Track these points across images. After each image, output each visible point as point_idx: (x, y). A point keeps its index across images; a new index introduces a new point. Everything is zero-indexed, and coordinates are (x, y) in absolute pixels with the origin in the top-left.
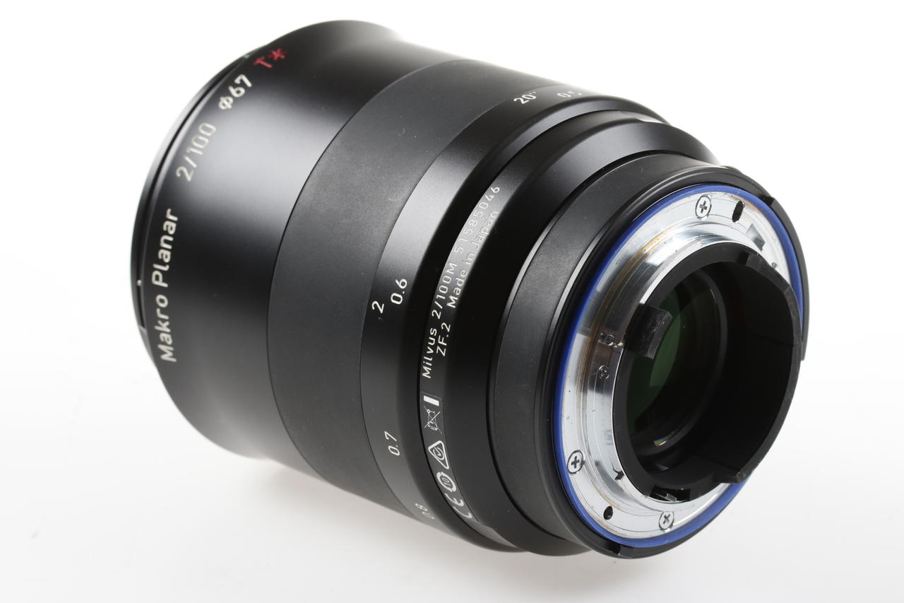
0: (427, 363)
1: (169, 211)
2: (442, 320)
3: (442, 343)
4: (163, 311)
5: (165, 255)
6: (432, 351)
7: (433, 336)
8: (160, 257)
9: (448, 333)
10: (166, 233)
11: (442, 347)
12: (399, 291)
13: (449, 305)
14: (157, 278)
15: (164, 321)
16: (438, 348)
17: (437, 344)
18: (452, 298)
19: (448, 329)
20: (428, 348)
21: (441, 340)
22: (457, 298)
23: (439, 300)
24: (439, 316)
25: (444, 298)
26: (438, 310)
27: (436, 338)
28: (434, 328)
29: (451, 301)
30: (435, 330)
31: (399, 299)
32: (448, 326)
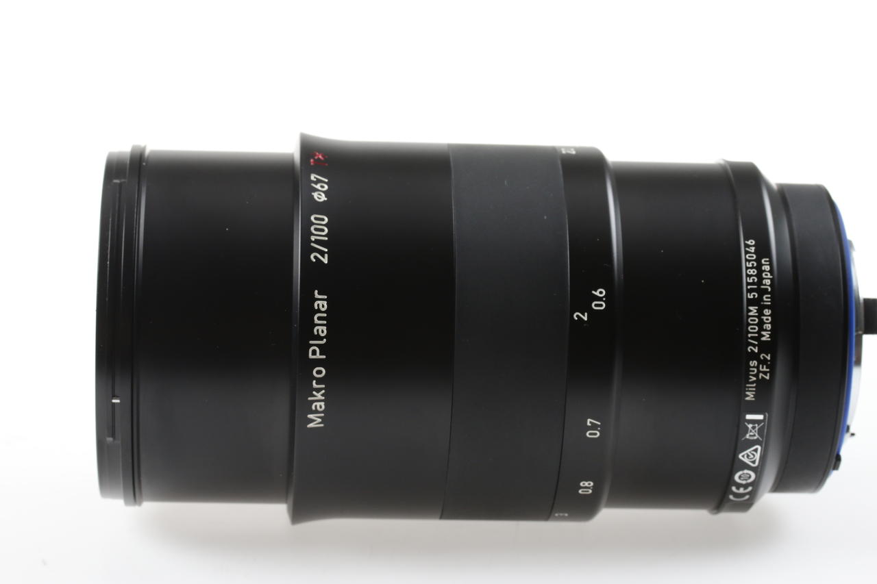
0: (750, 389)
1: (316, 292)
2: (760, 352)
3: (765, 369)
4: (319, 381)
5: (322, 330)
6: (755, 379)
7: (754, 367)
8: (316, 333)
9: (768, 361)
10: (319, 311)
11: (765, 373)
12: (600, 299)
13: (764, 339)
14: (314, 352)
15: (318, 390)
16: (761, 375)
17: (759, 371)
18: (764, 333)
19: (769, 358)
20: (751, 377)
21: (763, 368)
22: (769, 333)
23: (752, 338)
24: (756, 351)
25: (757, 335)
26: (754, 345)
27: (758, 367)
28: (753, 361)
29: (764, 336)
30: (755, 362)
31: (601, 305)
32: (767, 355)
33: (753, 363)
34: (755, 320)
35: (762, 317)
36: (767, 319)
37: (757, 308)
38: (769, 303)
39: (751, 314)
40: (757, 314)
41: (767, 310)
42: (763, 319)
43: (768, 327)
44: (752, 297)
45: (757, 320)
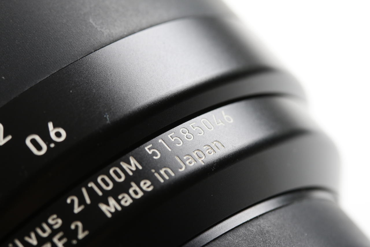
2: (79, 217)
6: (34, 242)
7: (50, 226)
9: (76, 238)
12: (47, 139)
13: (103, 207)
16: (47, 245)
17: (50, 239)
18: (112, 201)
19: (81, 235)
20: (33, 235)
21: (60, 239)
22: (119, 208)
23: (91, 191)
24: (77, 210)
25: (100, 193)
26: (82, 201)
27: (54, 232)
28: (58, 217)
29: (108, 204)
30: (60, 221)
31: (39, 148)
32: (84, 230)
33: (56, 222)
34: (120, 177)
35: (133, 184)
36: (136, 193)
37: (140, 167)
38: (162, 181)
39: (125, 166)
40: (131, 174)
41: (149, 183)
42: (131, 186)
43: (127, 201)
44: (150, 152)
45: (123, 179)
